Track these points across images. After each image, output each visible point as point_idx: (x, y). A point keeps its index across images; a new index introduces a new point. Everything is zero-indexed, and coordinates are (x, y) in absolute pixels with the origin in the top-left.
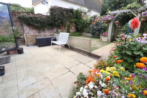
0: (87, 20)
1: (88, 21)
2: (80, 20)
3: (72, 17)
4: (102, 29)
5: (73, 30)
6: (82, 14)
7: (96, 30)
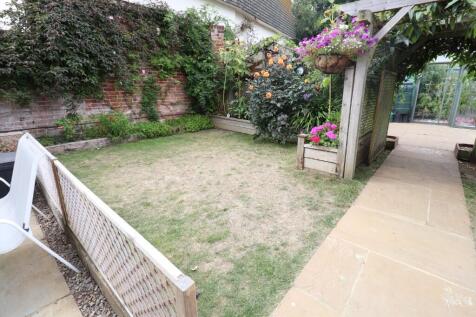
0: (234, 63)
1: (241, 67)
2: (201, 60)
3: (161, 46)
4: (301, 101)
5: (172, 104)
6: (214, 36)
7: (275, 105)
